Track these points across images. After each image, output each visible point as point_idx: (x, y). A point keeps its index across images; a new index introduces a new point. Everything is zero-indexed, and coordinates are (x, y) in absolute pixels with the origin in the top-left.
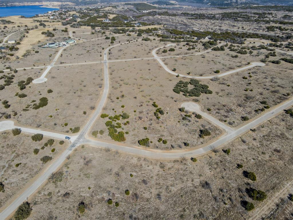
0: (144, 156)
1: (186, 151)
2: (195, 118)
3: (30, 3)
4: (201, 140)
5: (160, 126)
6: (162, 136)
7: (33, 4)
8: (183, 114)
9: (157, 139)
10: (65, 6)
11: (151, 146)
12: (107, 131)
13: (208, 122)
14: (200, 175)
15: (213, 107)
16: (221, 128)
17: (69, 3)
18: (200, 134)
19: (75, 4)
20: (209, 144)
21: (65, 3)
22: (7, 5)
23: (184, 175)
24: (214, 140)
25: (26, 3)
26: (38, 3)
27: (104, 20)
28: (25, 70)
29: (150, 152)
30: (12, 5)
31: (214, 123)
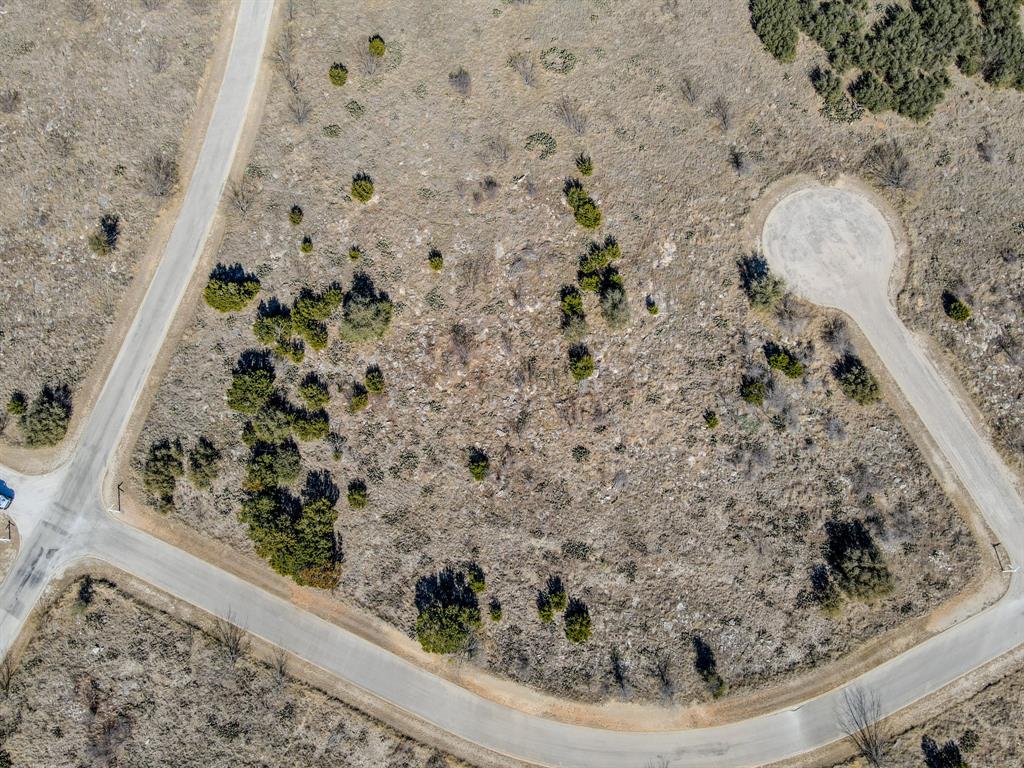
0: (434, 734)
1: (695, 723)
2: (833, 384)
4: (815, 624)
5: (580, 452)
6: (576, 551)
8: (761, 323)
9: (534, 579)
11: (486, 649)
12: (236, 453)
13: (911, 450)
15: (992, 268)
16: (984, 523)
18: (820, 561)
20: (856, 674)
24: (902, 642)
29: (475, 699)
31: (949, 467)
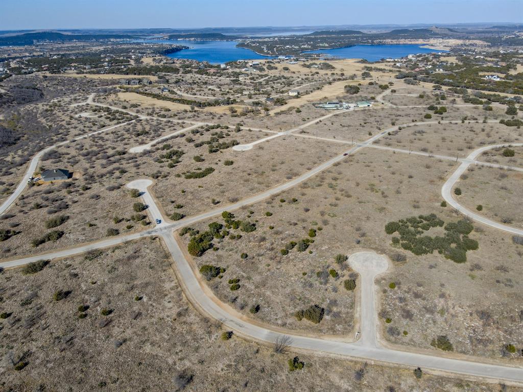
2: (342, 284)
3: (409, 40)
4: (292, 320)
5: (268, 265)
6: (249, 278)
7: (413, 43)
8: (335, 267)
10: (468, 46)
11: (211, 282)
13: (353, 304)
14: (201, 362)
16: (360, 327)
17: (478, 41)
18: (305, 310)
19: (489, 44)
20: (292, 334)
21: (470, 41)
22: (373, 42)
23: (185, 344)
24: (310, 335)
25: (403, 40)
26: (422, 40)
27: (488, 76)
28: (250, 131)
30: (380, 42)
31: (360, 312)
